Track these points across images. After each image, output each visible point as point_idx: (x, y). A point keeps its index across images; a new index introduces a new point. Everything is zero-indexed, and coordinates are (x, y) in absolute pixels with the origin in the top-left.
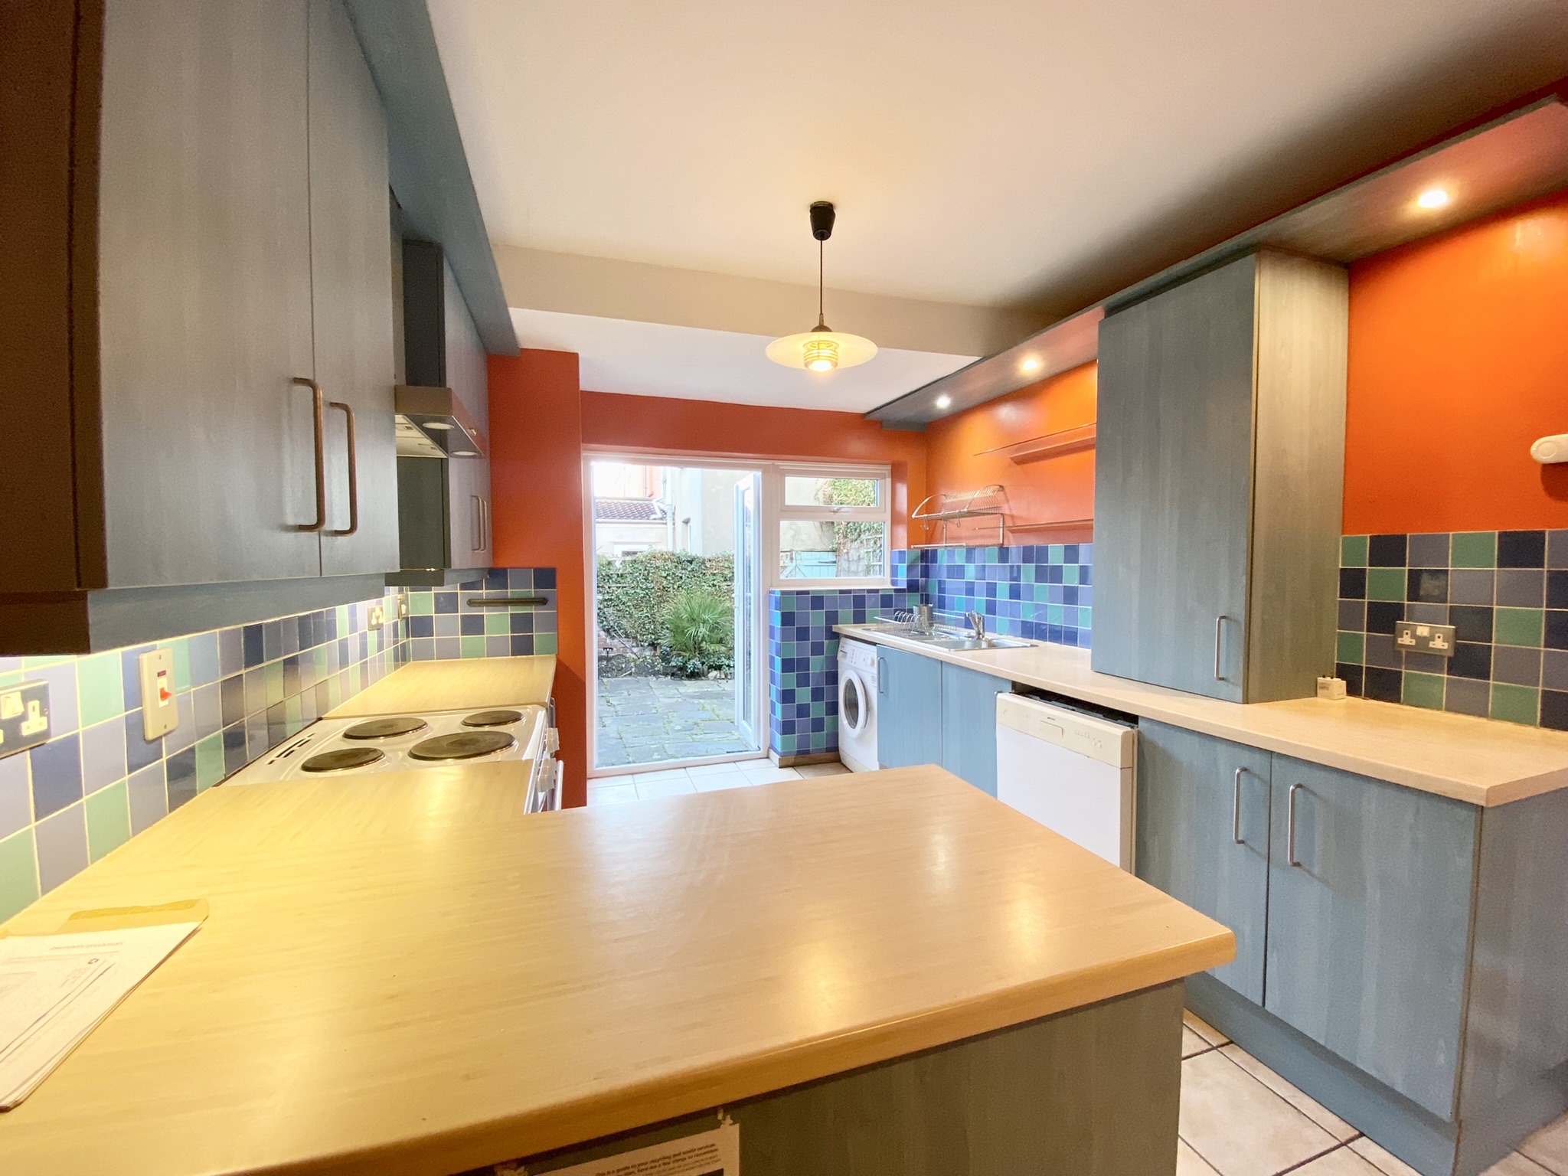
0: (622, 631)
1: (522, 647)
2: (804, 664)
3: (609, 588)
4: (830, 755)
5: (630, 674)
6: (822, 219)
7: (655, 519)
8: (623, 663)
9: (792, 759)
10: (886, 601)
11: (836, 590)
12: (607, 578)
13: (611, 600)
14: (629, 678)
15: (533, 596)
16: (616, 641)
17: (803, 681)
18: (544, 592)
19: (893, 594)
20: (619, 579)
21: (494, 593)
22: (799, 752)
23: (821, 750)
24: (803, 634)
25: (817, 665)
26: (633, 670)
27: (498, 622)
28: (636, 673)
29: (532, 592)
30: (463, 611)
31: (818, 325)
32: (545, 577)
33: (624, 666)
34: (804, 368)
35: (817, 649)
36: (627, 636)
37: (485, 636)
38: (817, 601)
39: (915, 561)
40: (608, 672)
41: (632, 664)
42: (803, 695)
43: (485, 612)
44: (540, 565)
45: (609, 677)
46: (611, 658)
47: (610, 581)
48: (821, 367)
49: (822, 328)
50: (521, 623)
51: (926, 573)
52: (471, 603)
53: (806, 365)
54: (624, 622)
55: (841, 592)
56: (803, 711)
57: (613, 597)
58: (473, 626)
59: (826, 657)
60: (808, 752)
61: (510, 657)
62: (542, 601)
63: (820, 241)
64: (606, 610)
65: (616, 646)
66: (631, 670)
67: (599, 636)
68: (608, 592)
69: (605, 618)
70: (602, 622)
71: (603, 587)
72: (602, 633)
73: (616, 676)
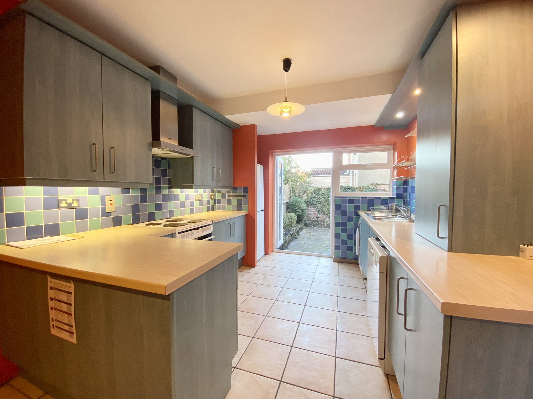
0: (323, 212)
1: (240, 209)
2: (344, 225)
3: (319, 197)
4: (355, 261)
5: (324, 227)
6: (287, 64)
7: (346, 174)
8: (322, 223)
9: (339, 260)
10: (385, 202)
11: (360, 197)
12: (319, 194)
13: (320, 202)
14: (324, 228)
15: (242, 195)
16: (321, 215)
17: (344, 231)
18: (245, 194)
19: (388, 199)
20: (323, 195)
21: (234, 194)
22: (342, 258)
23: (350, 259)
24: (344, 213)
25: (350, 225)
26: (325, 226)
27: (234, 201)
28: (326, 227)
29: (242, 194)
30: (227, 198)
31: (285, 100)
32: (246, 189)
33: (322, 224)
34: (280, 116)
35: (350, 219)
36: (325, 214)
37: (232, 205)
38: (351, 201)
39: (401, 185)
40: (317, 225)
41: (326, 224)
42: (344, 236)
43: (231, 198)
44: (244, 186)
45: (317, 227)
46: (319, 221)
47: (320, 195)
48: (286, 115)
49: (286, 101)
50: (240, 202)
51: (406, 190)
52: (229, 196)
53: (281, 114)
54: (324, 209)
55: (362, 197)
56: (344, 242)
57: (320, 201)
58: (229, 202)
59: (354, 223)
60: (345, 258)
61: (237, 211)
62: (244, 196)
63: (286, 72)
64: (318, 205)
65: (321, 217)
66: (325, 225)
67: (316, 213)
68: (319, 199)
69: (318, 207)
70: (316, 209)
71: (317, 197)
72: (317, 213)
73: (319, 227)
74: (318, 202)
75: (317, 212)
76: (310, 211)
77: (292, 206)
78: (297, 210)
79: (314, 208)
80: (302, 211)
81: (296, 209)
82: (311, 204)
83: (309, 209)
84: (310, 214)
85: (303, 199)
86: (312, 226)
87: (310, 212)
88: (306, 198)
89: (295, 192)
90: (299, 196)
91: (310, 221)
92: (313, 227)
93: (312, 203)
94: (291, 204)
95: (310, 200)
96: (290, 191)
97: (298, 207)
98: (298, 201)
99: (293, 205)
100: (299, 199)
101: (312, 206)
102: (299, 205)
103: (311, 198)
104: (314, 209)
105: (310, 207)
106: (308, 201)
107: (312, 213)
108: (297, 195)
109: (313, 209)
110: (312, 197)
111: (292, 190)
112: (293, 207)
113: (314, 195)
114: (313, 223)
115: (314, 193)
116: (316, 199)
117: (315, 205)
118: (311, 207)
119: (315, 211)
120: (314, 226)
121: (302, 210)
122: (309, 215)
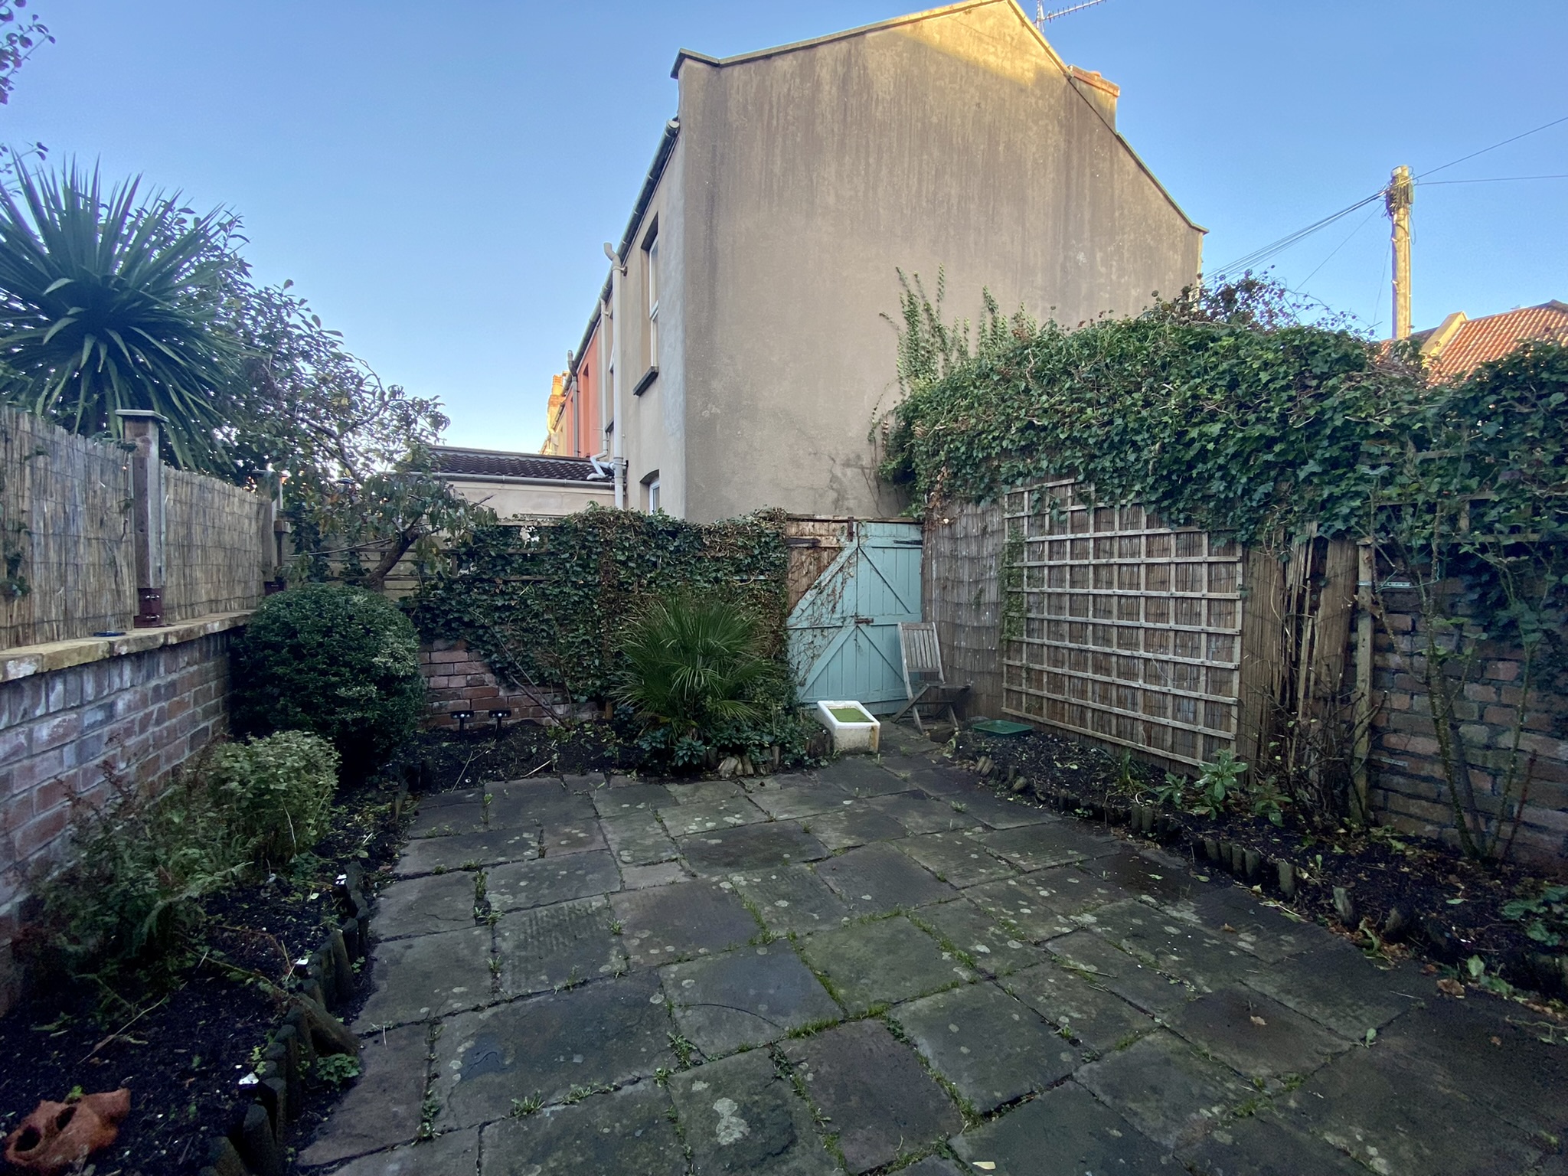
0: (531, 672)
3: (506, 582)
8: (533, 743)
14: (546, 780)
16: (518, 693)
20: (527, 565)
26: (554, 757)
28: (561, 766)
33: (533, 750)
36: (543, 683)
41: (553, 744)
47: (508, 569)
57: (512, 603)
64: (497, 628)
65: (518, 705)
66: (550, 758)
67: (483, 683)
68: (503, 593)
69: (496, 645)
70: (488, 655)
71: (490, 581)
72: (489, 677)
73: (516, 776)
74: (498, 609)
75: (493, 672)
76: (441, 670)
77: (283, 663)
78: (342, 691)
79: (468, 650)
80: (390, 694)
81: (335, 686)
82: (448, 623)
83: (437, 657)
84: (442, 693)
85: (386, 593)
86: (466, 776)
87: (442, 682)
88: (413, 584)
89: (317, 542)
90: (355, 576)
91: (445, 744)
92: (474, 782)
93: (459, 619)
94: (276, 647)
95: (443, 600)
96: (279, 534)
97: (347, 664)
98: (351, 610)
99: (297, 652)
100: (355, 598)
101: (457, 638)
102: (360, 648)
103: (448, 588)
104: (474, 655)
105: (439, 644)
106: (428, 609)
107: (458, 682)
108: (336, 567)
109: (462, 655)
110: (456, 581)
111: (296, 533)
112: (300, 672)
113: (468, 570)
114: (466, 753)
115: (472, 554)
116: (485, 592)
117: (481, 632)
118: (449, 649)
119: (477, 668)
120: (480, 771)
121: (389, 682)
122: (435, 699)
